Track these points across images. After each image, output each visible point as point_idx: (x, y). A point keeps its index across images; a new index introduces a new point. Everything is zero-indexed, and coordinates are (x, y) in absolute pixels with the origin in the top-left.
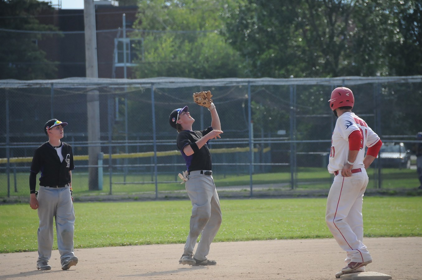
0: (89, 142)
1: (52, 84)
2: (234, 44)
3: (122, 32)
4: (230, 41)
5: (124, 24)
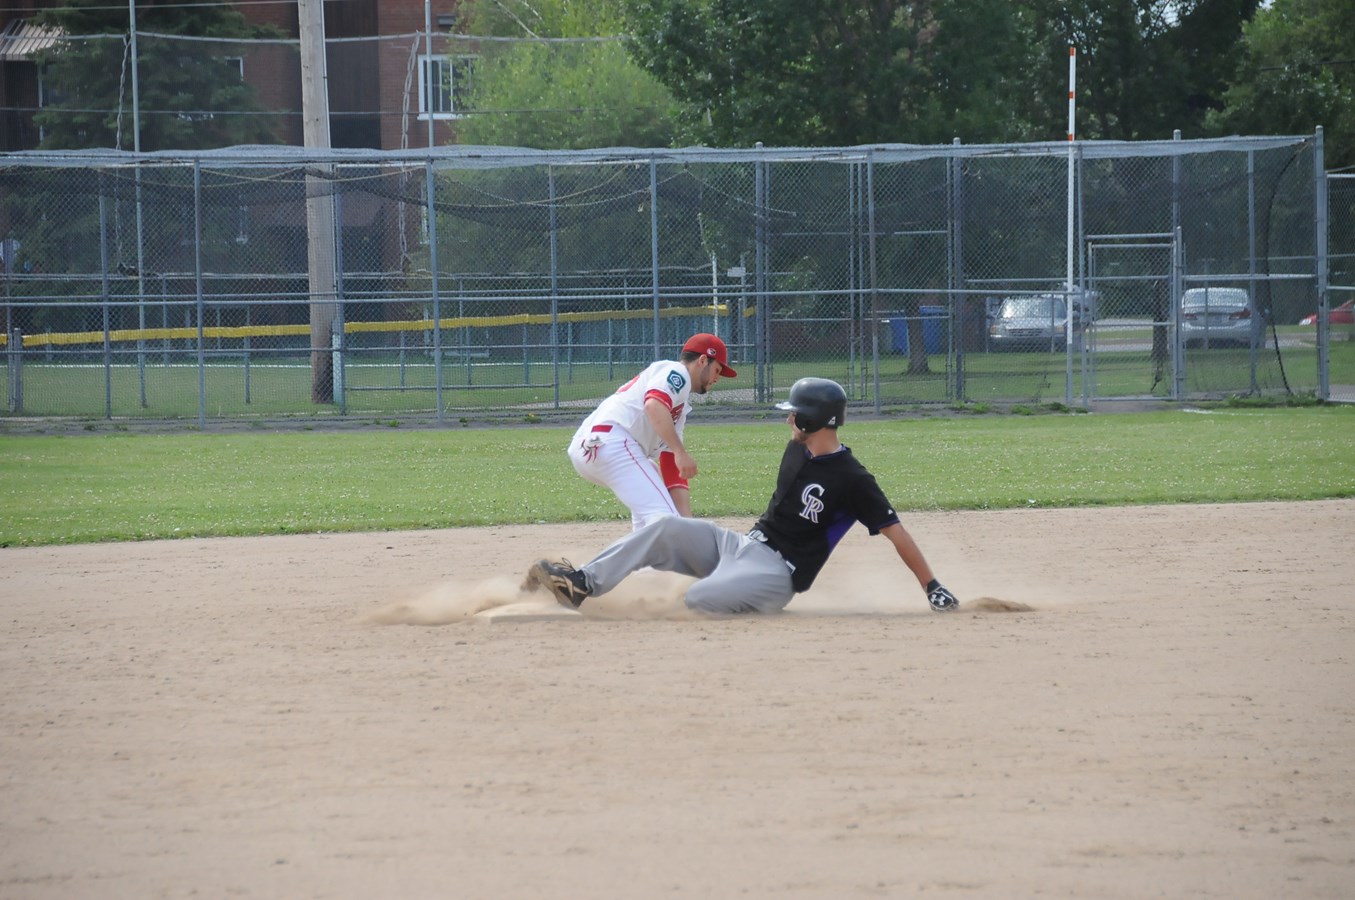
0: (311, 293)
1: (196, 159)
2: (660, 70)
3: (423, 40)
4: (651, 63)
5: (427, 22)
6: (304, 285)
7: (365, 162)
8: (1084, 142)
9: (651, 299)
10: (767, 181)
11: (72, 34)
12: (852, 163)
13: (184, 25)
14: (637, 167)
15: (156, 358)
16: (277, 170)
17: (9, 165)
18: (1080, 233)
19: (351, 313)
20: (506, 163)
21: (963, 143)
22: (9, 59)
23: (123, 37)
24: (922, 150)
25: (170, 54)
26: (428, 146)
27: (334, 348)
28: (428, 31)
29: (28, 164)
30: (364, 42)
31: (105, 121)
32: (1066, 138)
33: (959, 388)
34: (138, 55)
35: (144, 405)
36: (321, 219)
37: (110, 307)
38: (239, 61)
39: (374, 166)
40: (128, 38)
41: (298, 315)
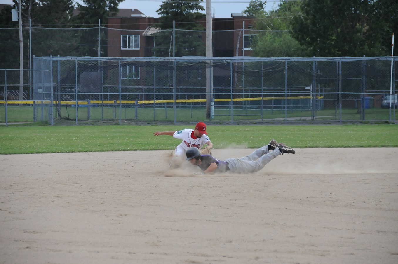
0: (207, 92)
2: (297, 38)
3: (242, 31)
4: (295, 36)
5: (244, 26)
6: (205, 90)
7: (217, 60)
8: (395, 57)
9: (285, 94)
10: (316, 65)
11: (161, 29)
12: (338, 61)
13: (187, 27)
14: (283, 62)
15: (177, 107)
16: (196, 62)
17: (132, 60)
18: (394, 79)
19: (217, 97)
20: (251, 61)
21: (366, 57)
22: (147, 35)
23: (172, 30)
24: (354, 58)
25: (184, 34)
26: (243, 56)
27: (207, 105)
28: (244, 29)
29: (136, 60)
30: (228, 31)
31: (168, 50)
32: (391, 56)
33: (363, 117)
34: (175, 35)
35: (166, 118)
36: (210, 73)
37: (156, 94)
38: (200, 36)
39: (219, 61)
40: (173, 30)
41: (204, 97)
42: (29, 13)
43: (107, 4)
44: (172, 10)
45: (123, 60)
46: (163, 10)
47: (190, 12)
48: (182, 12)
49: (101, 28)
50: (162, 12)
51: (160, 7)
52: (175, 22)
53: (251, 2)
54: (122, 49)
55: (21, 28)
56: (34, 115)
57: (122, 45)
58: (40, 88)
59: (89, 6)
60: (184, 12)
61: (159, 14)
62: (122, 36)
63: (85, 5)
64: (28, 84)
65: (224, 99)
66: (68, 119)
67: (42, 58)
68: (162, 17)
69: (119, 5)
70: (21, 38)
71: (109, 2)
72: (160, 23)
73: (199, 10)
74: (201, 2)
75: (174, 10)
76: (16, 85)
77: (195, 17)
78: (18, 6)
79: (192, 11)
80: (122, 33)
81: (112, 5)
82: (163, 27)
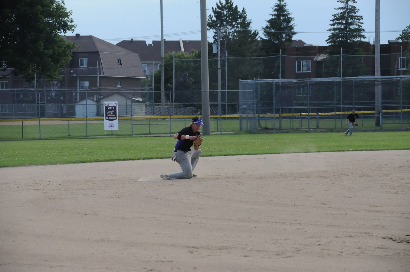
0: (376, 104)
1: (354, 79)
3: (400, 54)
5: (401, 50)
6: (374, 103)
11: (330, 55)
13: (351, 53)
19: (384, 108)
22: (318, 60)
23: (339, 55)
25: (348, 58)
26: (400, 75)
27: (380, 115)
28: (401, 52)
30: (388, 55)
31: (336, 72)
34: (342, 59)
35: (342, 127)
36: (378, 90)
37: (336, 108)
38: (362, 59)
39: (389, 79)
40: (341, 56)
41: (373, 109)
42: (225, 46)
43: (284, 36)
44: (338, 39)
45: (311, 81)
46: (331, 40)
47: (354, 41)
48: (347, 41)
49: (282, 56)
50: (330, 41)
51: (329, 38)
52: (343, 49)
53: (403, 31)
54: (297, 72)
55: (219, 58)
56: (240, 126)
57: (297, 69)
58: (245, 104)
59: (269, 39)
60: (349, 41)
61: (327, 43)
62: (297, 62)
63: (266, 38)
64: (225, 102)
65: (389, 110)
66: (266, 128)
67: (247, 81)
68: (330, 45)
69: (293, 37)
70: (219, 66)
71: (285, 35)
72: (328, 51)
73: (361, 38)
74: (363, 32)
75: (340, 39)
76: (216, 103)
77: (358, 44)
78: (217, 41)
79: (356, 40)
80: (297, 59)
81: (288, 37)
82: (331, 53)
